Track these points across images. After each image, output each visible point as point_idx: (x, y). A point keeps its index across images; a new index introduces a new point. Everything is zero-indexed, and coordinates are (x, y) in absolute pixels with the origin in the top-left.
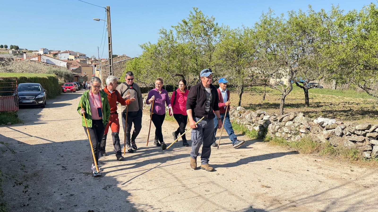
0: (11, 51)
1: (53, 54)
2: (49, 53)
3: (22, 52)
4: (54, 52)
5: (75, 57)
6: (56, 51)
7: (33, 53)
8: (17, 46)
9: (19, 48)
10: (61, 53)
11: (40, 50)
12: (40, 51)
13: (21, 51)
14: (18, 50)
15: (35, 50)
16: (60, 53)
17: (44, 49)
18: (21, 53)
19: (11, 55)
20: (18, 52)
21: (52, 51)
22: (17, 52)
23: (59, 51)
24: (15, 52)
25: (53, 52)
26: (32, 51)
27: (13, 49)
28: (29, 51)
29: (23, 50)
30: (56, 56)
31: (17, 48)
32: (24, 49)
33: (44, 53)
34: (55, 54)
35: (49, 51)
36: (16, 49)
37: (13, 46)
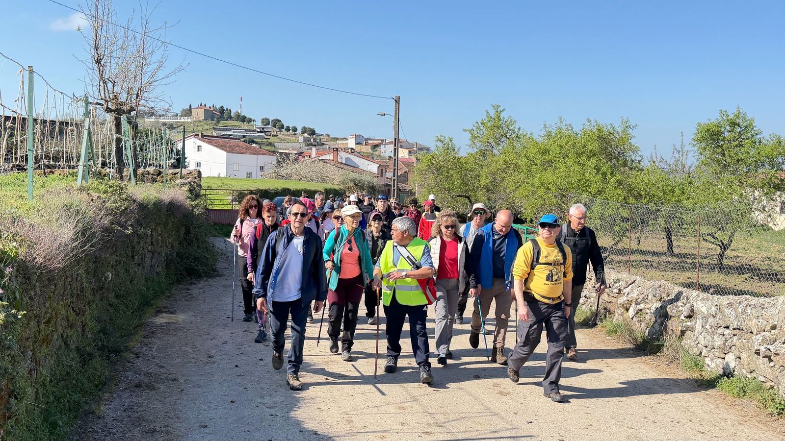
0: (303, 137)
1: (371, 146)
2: (366, 143)
3: (320, 139)
4: (374, 142)
5: (410, 152)
6: (378, 140)
7: (338, 141)
8: (312, 128)
9: (314, 131)
10: (386, 144)
11: (350, 138)
12: (349, 140)
13: (318, 138)
14: (314, 136)
15: (342, 137)
16: (384, 143)
17: (357, 136)
18: (319, 141)
19: (302, 145)
20: (314, 139)
21: (370, 139)
22: (312, 140)
23: (383, 140)
24: (309, 140)
25: (371, 142)
26: (337, 139)
27: (306, 135)
28: (332, 138)
29: (322, 137)
30: (376, 149)
31: (313, 132)
32: (324, 135)
33: (356, 143)
34: (375, 146)
35: (366, 140)
36: (310, 136)
37: (306, 128)
